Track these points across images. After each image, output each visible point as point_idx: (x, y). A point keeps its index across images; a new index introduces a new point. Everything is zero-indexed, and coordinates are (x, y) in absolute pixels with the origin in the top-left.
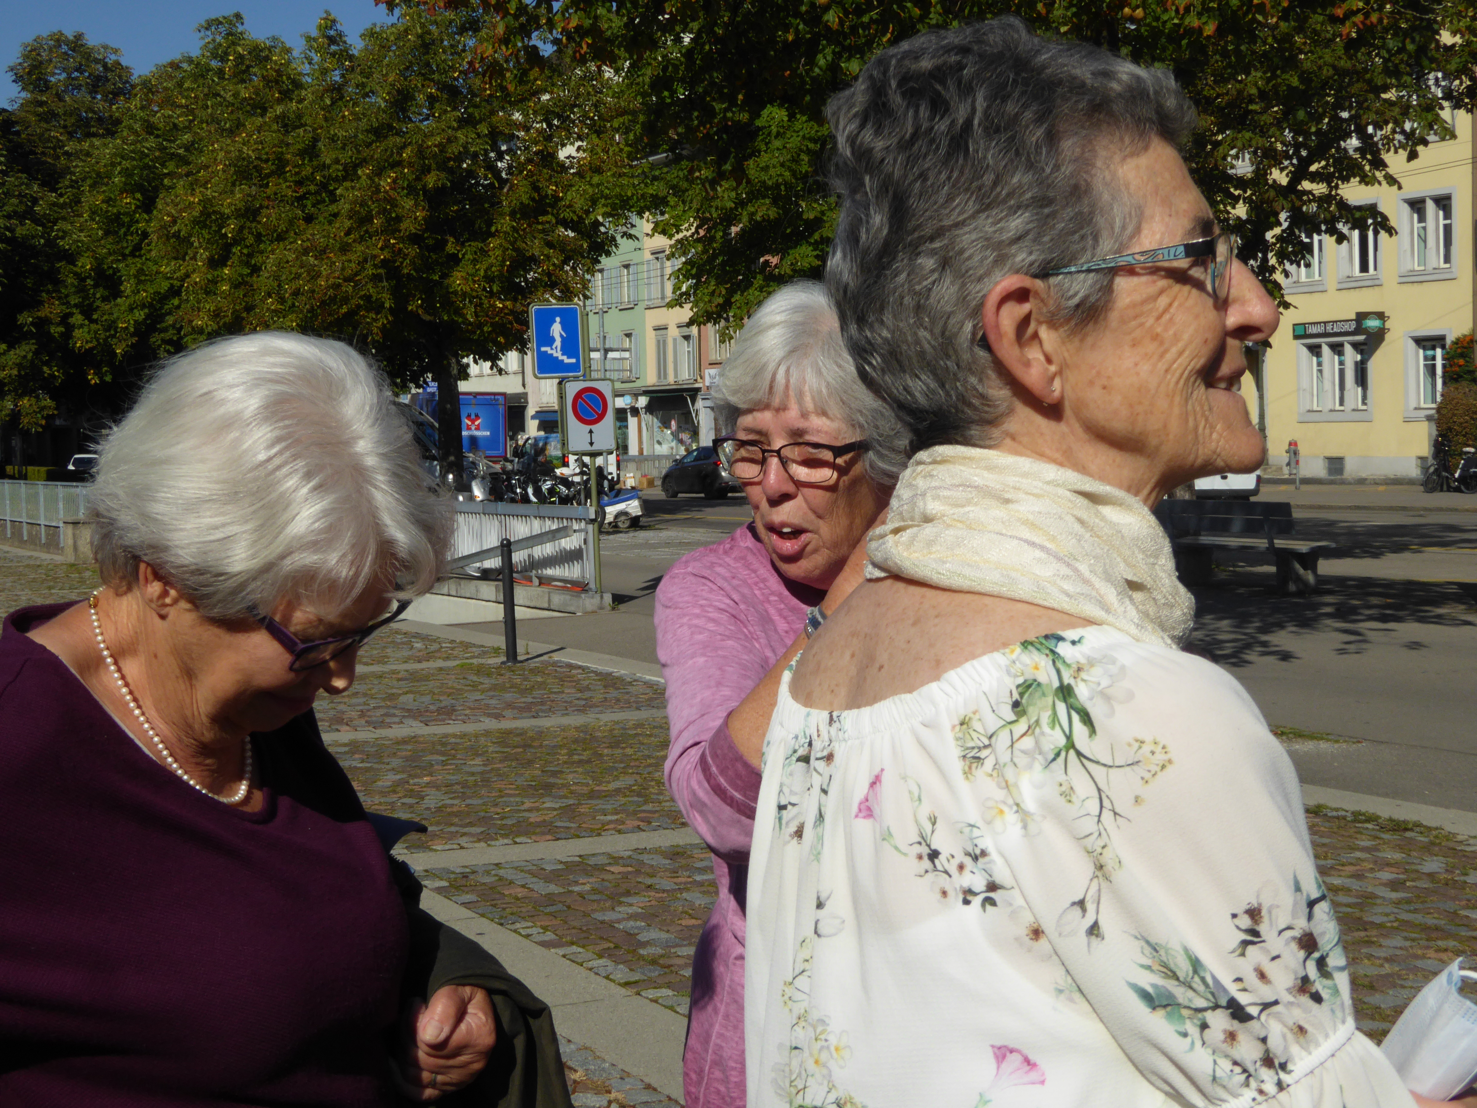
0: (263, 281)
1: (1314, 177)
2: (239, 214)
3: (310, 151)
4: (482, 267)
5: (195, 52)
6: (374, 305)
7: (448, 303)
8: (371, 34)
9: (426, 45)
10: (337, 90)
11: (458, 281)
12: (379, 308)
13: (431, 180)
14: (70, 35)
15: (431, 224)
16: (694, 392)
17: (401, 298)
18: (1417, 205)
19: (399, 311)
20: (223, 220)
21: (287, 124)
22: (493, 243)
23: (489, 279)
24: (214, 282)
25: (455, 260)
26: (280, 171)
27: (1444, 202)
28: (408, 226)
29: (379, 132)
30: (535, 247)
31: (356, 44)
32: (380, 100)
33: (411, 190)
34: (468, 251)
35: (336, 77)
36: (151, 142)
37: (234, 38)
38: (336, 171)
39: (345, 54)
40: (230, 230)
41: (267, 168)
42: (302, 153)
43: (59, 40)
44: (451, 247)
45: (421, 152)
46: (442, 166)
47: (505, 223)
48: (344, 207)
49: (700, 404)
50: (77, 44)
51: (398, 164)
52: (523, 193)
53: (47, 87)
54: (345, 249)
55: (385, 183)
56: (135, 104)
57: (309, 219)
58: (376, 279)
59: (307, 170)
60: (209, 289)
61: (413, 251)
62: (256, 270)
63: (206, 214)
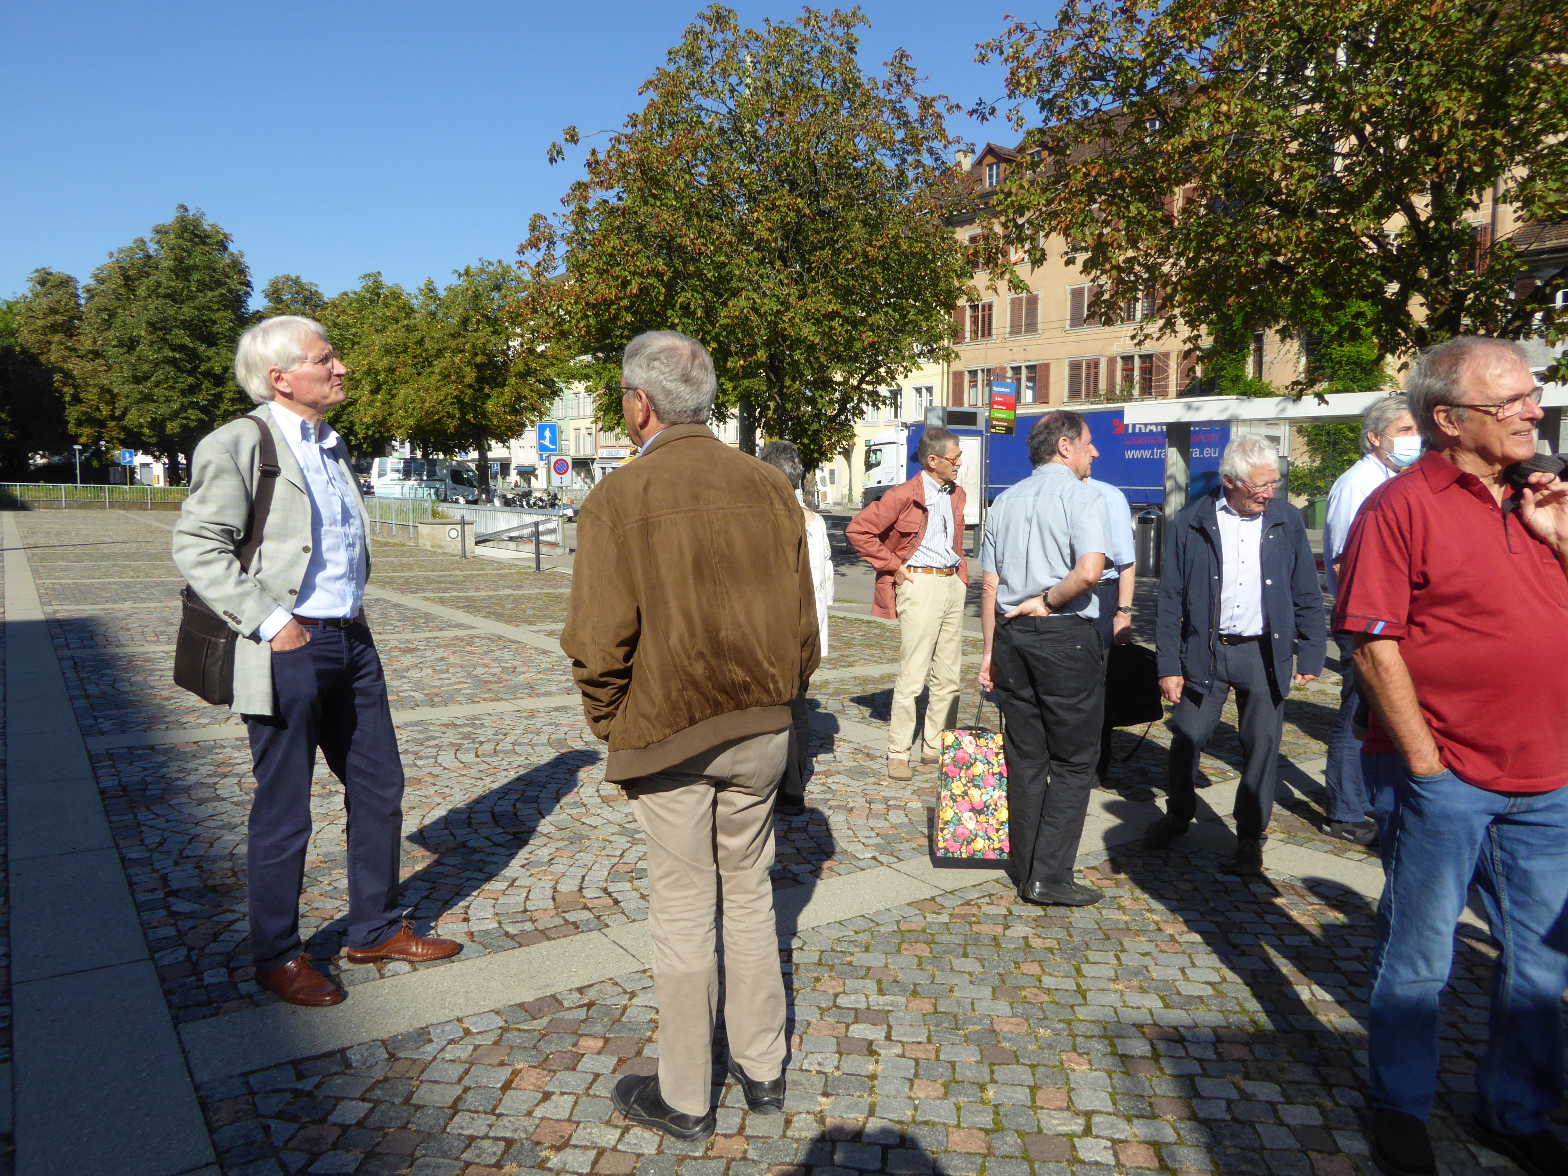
0: (398, 401)
1: (868, 383)
2: (385, 370)
3: (421, 342)
4: (501, 400)
5: (358, 289)
6: (450, 416)
7: (484, 415)
8: (449, 289)
9: (477, 296)
10: (433, 314)
11: (490, 406)
12: (453, 417)
13: (479, 359)
14: (294, 277)
15: (478, 380)
16: (593, 460)
17: (463, 414)
18: (918, 390)
19: (462, 419)
20: (377, 373)
21: (409, 329)
22: (507, 389)
23: (504, 406)
24: (374, 401)
25: (488, 396)
26: (405, 351)
27: (929, 390)
28: (468, 380)
29: (454, 336)
30: (526, 392)
31: (442, 293)
32: (455, 321)
33: (469, 363)
34: (495, 392)
35: (433, 307)
36: (336, 332)
37: (378, 285)
38: (433, 352)
39: (436, 298)
40: (381, 377)
41: (399, 349)
42: (417, 343)
43: (288, 278)
44: (487, 390)
45: (474, 345)
46: (484, 353)
47: (512, 380)
48: (437, 370)
49: (595, 465)
50: (297, 282)
51: (463, 351)
52: (521, 367)
53: (281, 301)
54: (437, 389)
55: (457, 360)
56: (328, 312)
57: (419, 374)
58: (452, 404)
59: (418, 352)
60: (371, 404)
61: (470, 392)
62: (393, 397)
63: (370, 370)
